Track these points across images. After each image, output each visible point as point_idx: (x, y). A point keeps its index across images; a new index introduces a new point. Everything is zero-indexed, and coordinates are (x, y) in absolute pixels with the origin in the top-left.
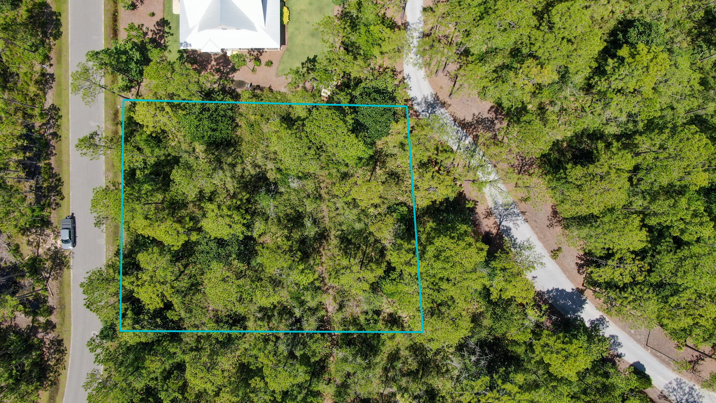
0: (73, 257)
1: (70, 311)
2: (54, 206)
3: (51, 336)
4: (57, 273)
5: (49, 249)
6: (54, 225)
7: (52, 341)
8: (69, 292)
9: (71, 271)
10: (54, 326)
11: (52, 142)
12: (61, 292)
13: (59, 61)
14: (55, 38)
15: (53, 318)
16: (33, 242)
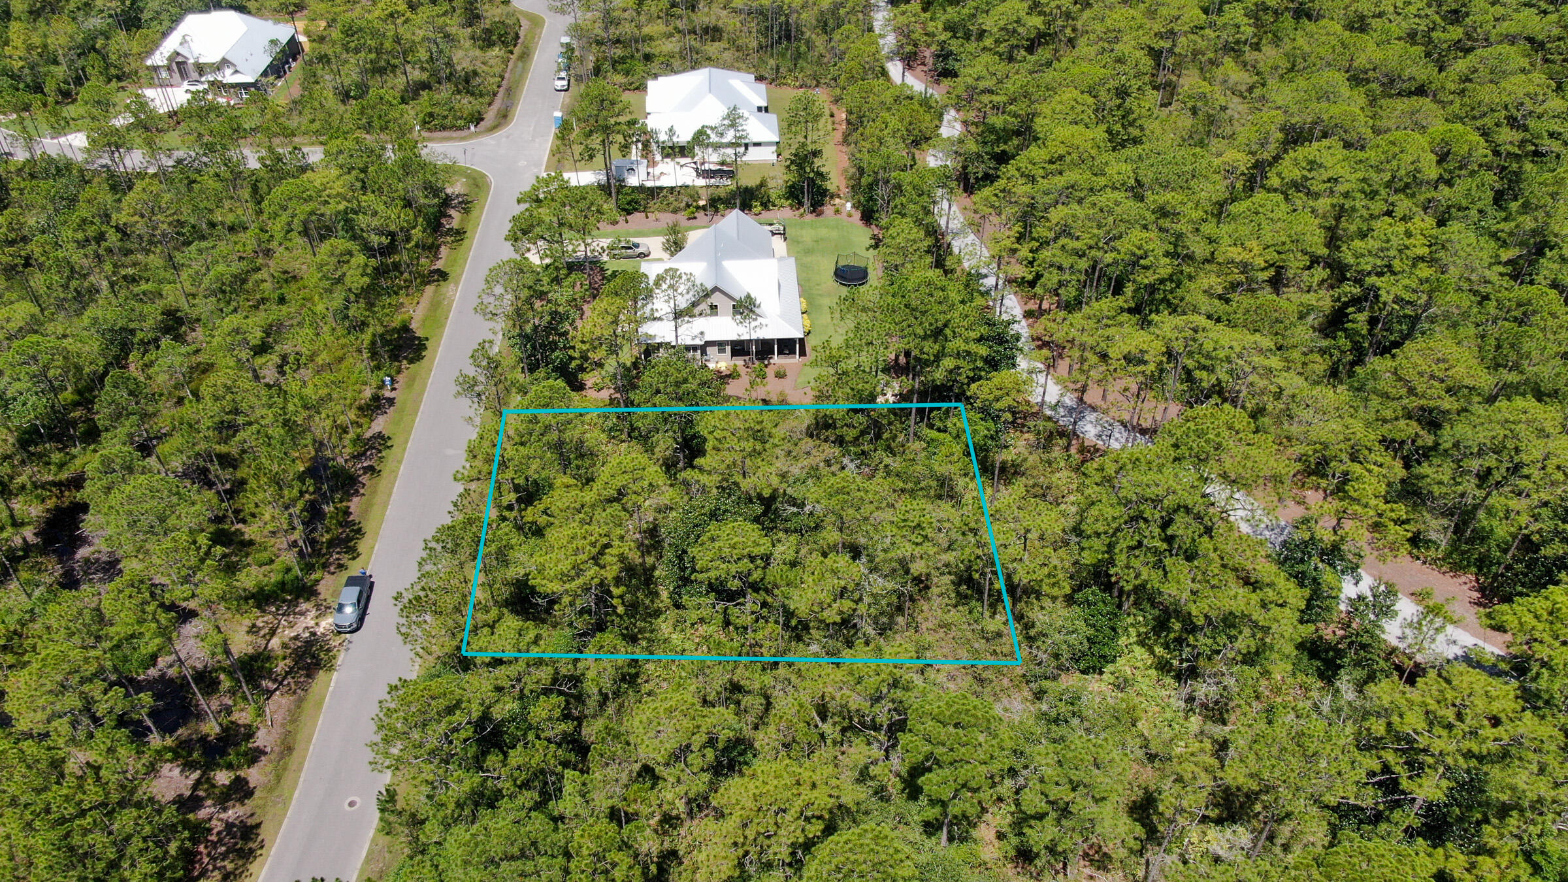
0: (347, 650)
1: (305, 758)
2: (332, 569)
3: (234, 813)
4: (296, 683)
5: (296, 638)
6: (322, 597)
7: (229, 826)
8: (315, 718)
9: (335, 675)
10: (250, 794)
11: (364, 479)
12: (294, 720)
13: (410, 385)
14: (411, 361)
15: (254, 775)
16: (260, 629)
